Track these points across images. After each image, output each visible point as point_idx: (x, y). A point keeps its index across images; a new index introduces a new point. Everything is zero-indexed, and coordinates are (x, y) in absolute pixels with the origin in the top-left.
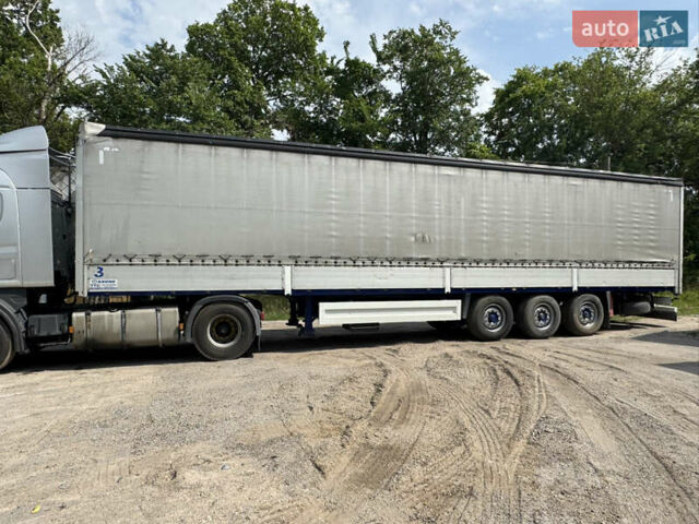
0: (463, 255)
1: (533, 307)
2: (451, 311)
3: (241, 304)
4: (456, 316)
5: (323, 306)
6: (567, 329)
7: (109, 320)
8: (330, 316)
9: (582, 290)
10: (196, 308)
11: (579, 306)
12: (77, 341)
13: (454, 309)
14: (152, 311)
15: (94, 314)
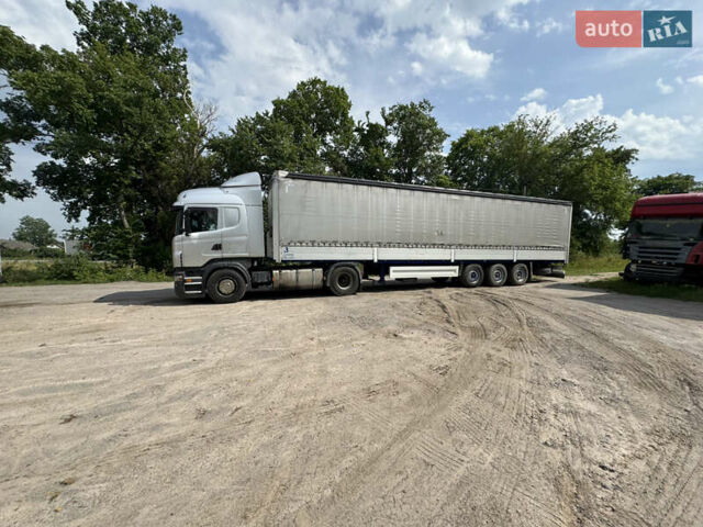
0: (461, 242)
1: (494, 270)
2: (453, 272)
3: (353, 267)
4: (456, 275)
5: (392, 269)
6: (510, 282)
7: (290, 275)
8: (395, 273)
9: (519, 262)
10: (332, 269)
11: (516, 270)
12: (276, 285)
13: (455, 271)
14: (310, 270)
15: (284, 271)
